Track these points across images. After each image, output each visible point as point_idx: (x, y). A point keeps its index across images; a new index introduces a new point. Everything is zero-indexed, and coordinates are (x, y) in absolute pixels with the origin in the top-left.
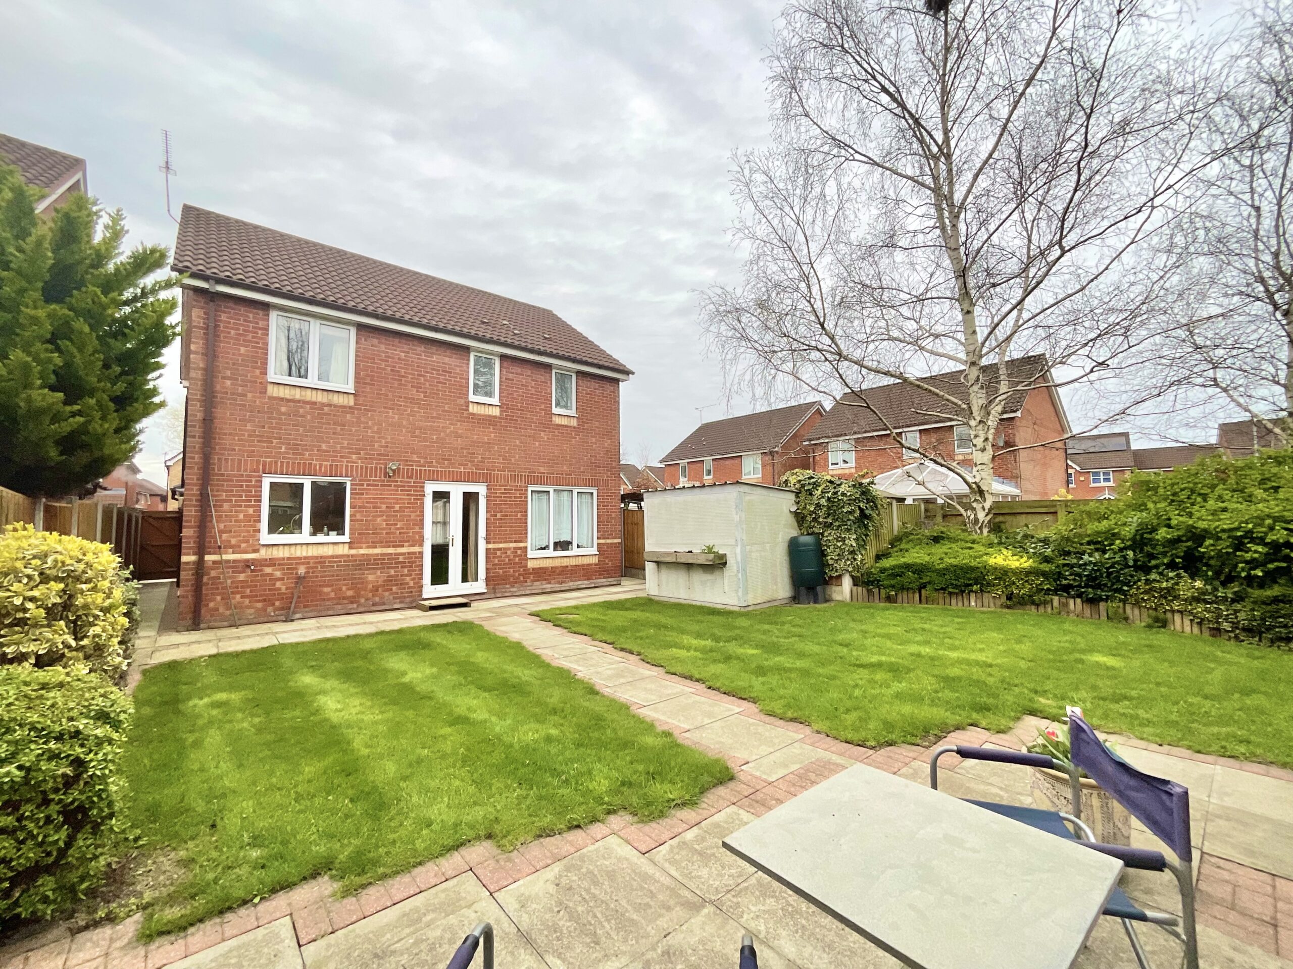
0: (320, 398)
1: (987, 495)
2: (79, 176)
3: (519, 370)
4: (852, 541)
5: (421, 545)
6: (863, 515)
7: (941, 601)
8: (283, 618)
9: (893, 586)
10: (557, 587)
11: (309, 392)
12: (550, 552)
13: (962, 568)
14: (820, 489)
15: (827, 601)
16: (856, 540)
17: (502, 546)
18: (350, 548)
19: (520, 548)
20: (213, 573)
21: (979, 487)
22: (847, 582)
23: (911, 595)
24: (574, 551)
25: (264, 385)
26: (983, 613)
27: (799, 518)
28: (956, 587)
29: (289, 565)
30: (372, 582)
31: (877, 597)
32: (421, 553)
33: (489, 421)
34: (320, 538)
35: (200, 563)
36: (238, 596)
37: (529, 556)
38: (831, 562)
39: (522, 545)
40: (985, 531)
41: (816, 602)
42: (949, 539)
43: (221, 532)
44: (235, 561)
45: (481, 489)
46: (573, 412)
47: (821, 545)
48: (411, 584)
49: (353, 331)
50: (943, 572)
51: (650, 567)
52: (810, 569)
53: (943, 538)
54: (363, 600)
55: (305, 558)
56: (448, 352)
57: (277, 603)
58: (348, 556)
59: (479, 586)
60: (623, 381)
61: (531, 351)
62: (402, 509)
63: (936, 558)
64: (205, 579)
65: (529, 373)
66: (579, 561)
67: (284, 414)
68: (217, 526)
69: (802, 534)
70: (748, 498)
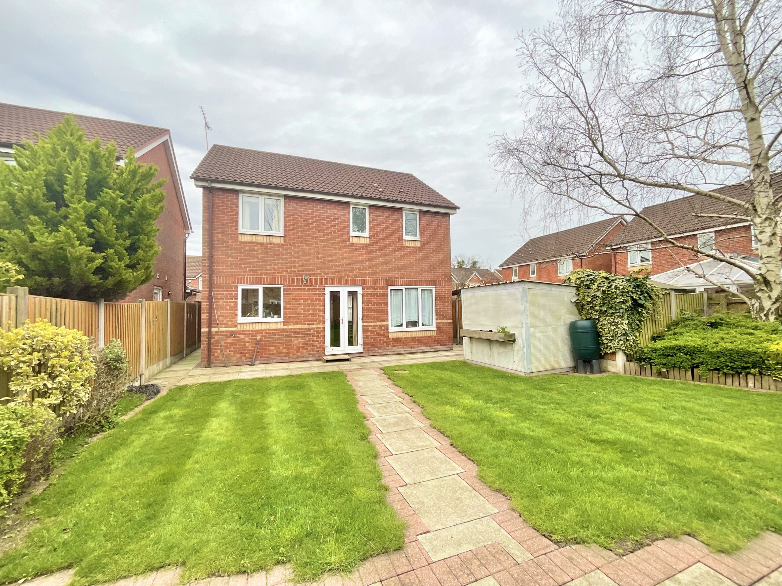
0: (265, 240)
1: (773, 285)
2: (166, 138)
3: (381, 214)
4: (624, 325)
5: (324, 323)
6: (636, 304)
7: (716, 380)
8: (250, 363)
9: (665, 364)
10: (409, 350)
11: (259, 237)
12: (404, 328)
13: (738, 352)
14: (596, 284)
15: (601, 371)
16: (629, 324)
17: (372, 324)
18: (284, 325)
19: (384, 325)
20: (216, 338)
21: (764, 278)
22: (620, 358)
23: (683, 372)
24: (420, 328)
25: (237, 235)
26: (758, 395)
27: (580, 306)
28: (732, 368)
29: (252, 334)
30: (296, 344)
31: (649, 372)
32: (324, 328)
33: (363, 247)
34: (269, 319)
35: (210, 332)
36: (228, 350)
37: (390, 331)
38: (605, 341)
39: (385, 323)
40: (772, 318)
41: (592, 372)
42: (728, 324)
43: (219, 316)
44: (226, 332)
45: (359, 289)
46: (418, 238)
47: (597, 328)
48: (318, 346)
49: (282, 200)
50: (717, 355)
51: (466, 340)
52: (588, 346)
53: (721, 325)
54: (291, 355)
55: (261, 330)
56: (337, 207)
57: (247, 355)
58: (283, 329)
59: (358, 348)
60: (453, 214)
61: (388, 201)
62: (312, 303)
63: (710, 343)
64: (212, 341)
65: (387, 215)
66: (423, 334)
67: (246, 251)
68: (216, 313)
69: (582, 319)
70: (532, 292)
